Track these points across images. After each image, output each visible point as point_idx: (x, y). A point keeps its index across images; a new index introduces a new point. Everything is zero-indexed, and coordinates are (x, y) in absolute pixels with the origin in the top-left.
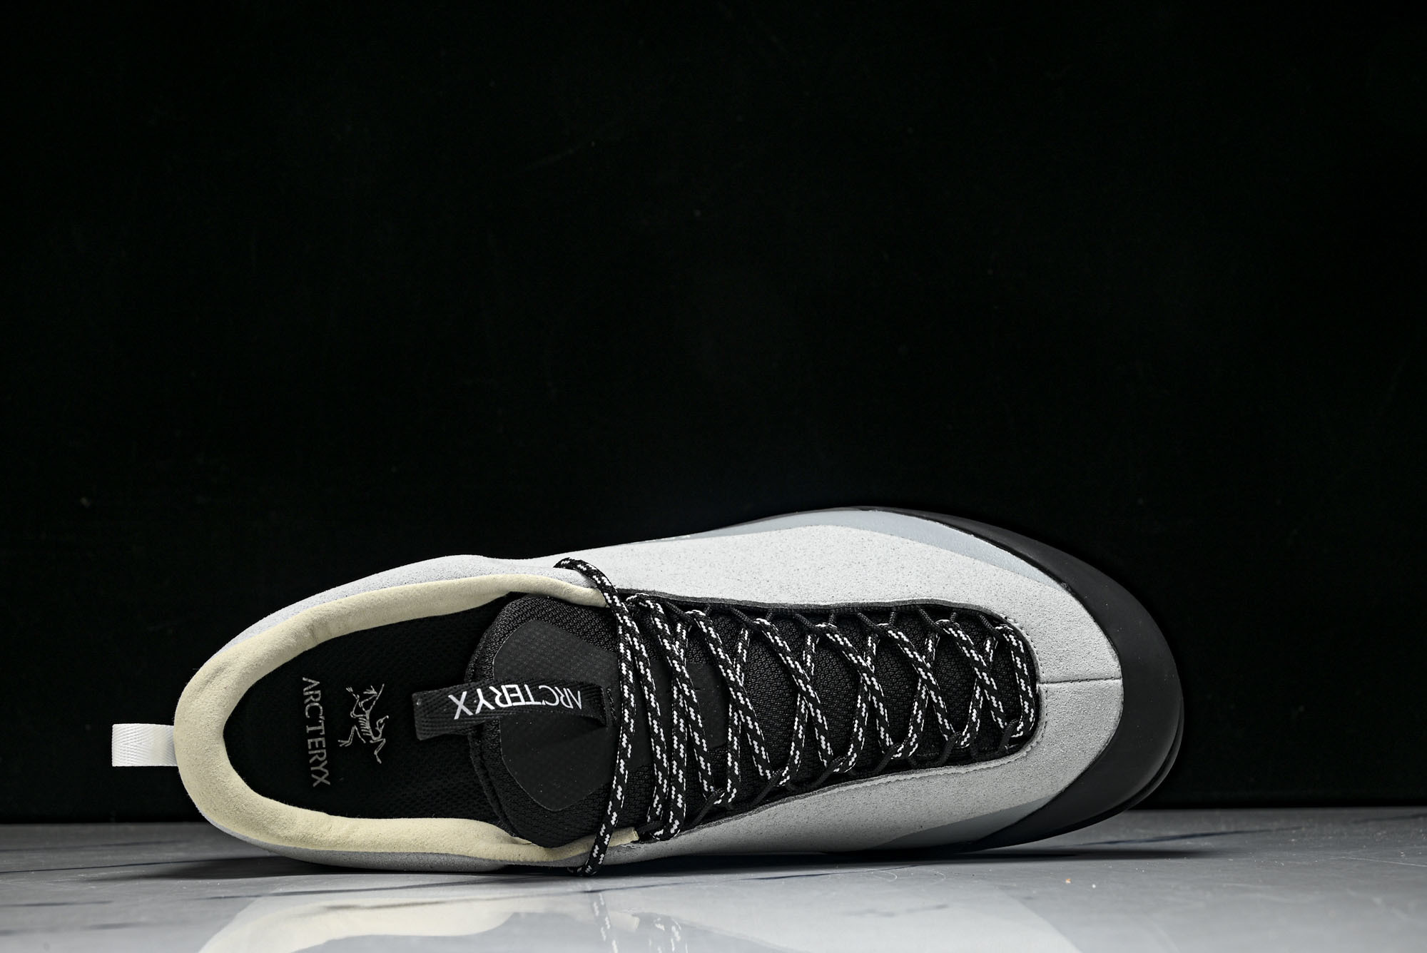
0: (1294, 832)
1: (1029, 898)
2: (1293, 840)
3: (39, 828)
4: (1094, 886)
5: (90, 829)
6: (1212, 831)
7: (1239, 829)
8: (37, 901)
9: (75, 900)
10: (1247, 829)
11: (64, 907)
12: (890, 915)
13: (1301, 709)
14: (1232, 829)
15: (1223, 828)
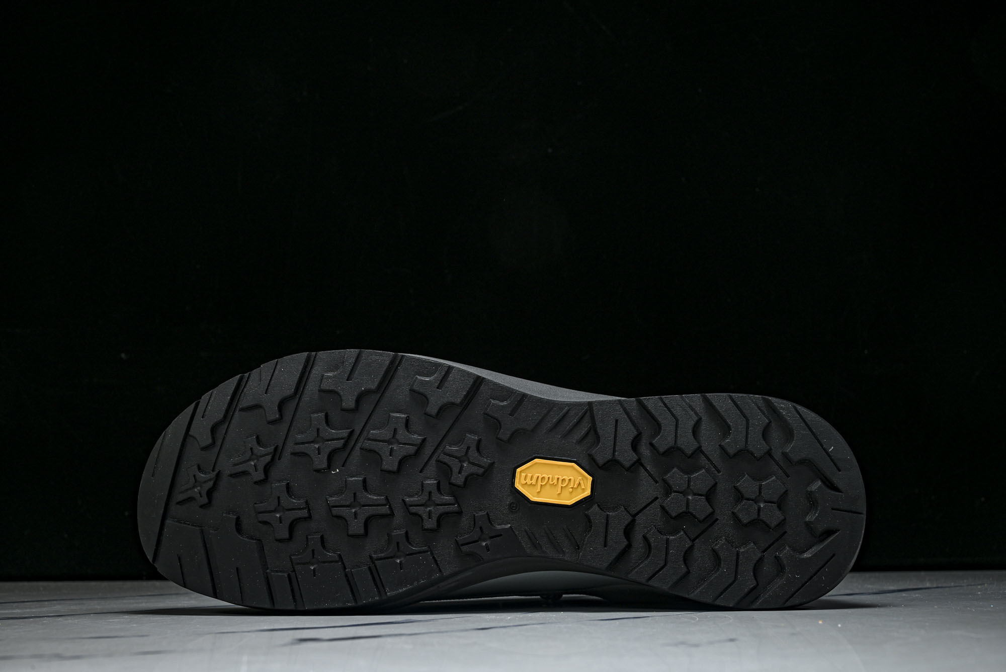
0: (979, 587)
1: (793, 634)
2: (979, 593)
3: (93, 584)
4: (839, 625)
5: (129, 584)
6: (920, 586)
7: (940, 585)
8: (97, 635)
9: (122, 634)
10: (945, 585)
11: (116, 639)
12: (696, 646)
13: (983, 499)
14: (935, 586)
15: (928, 585)
